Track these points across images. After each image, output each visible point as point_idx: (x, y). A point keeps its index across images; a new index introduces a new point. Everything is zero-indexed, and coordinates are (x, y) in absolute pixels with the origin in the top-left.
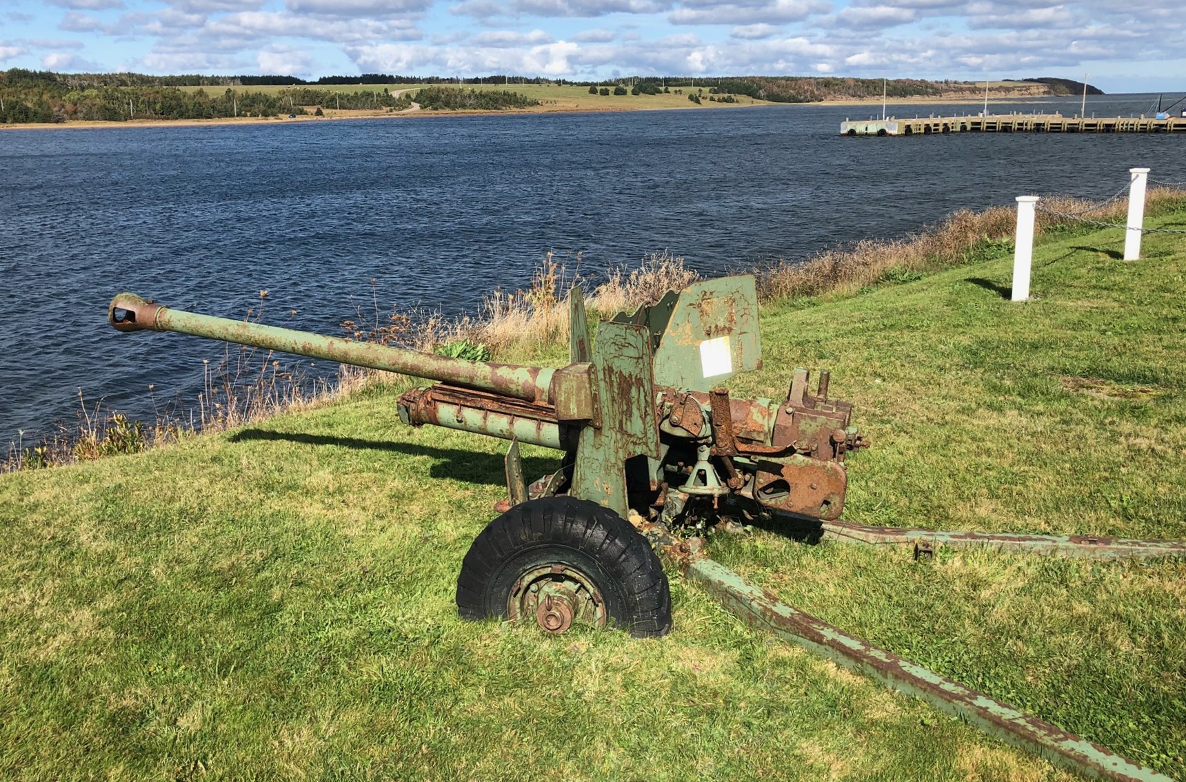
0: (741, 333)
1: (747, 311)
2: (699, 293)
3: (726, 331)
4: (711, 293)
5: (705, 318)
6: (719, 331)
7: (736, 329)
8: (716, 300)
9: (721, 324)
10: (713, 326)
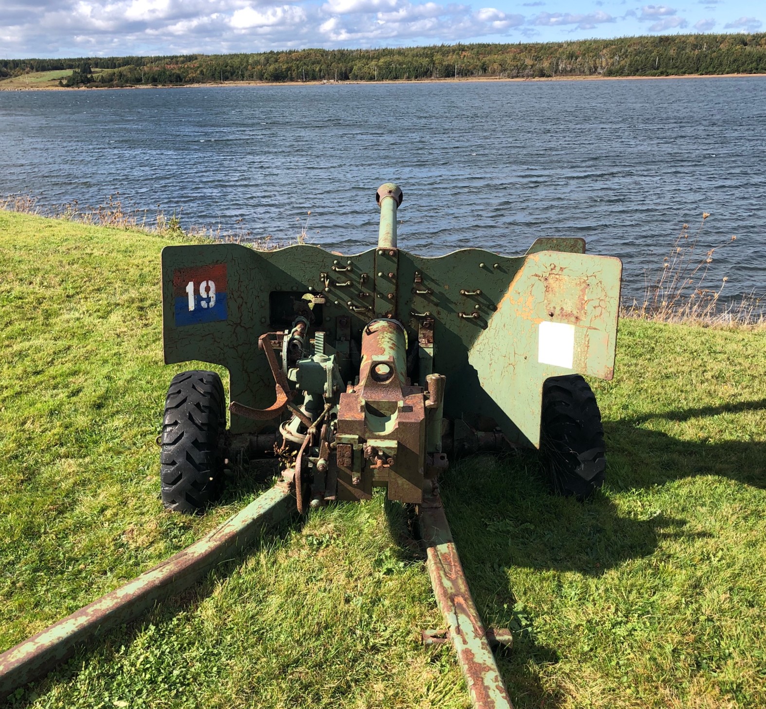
0: (590, 328)
1: (602, 303)
2: (548, 265)
3: (573, 319)
4: (562, 269)
5: (550, 296)
6: (565, 316)
7: (585, 321)
8: (566, 278)
9: (568, 308)
10: (558, 308)
